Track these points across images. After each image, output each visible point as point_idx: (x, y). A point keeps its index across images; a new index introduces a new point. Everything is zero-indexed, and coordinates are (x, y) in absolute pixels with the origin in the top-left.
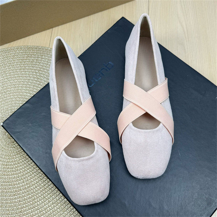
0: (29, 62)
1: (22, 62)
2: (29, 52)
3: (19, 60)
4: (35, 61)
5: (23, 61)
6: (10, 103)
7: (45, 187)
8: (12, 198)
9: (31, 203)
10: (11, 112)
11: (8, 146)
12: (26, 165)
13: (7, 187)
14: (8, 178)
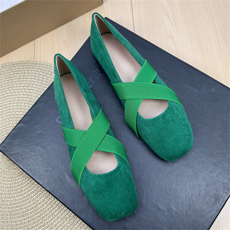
0: (16, 79)
1: (9, 80)
2: (15, 69)
3: (6, 78)
4: (22, 77)
5: (10, 79)
6: (4, 124)
7: (52, 204)
8: (21, 219)
9: (41, 221)
10: (6, 133)
11: (9, 168)
12: (30, 185)
13: (15, 209)
14: (14, 200)
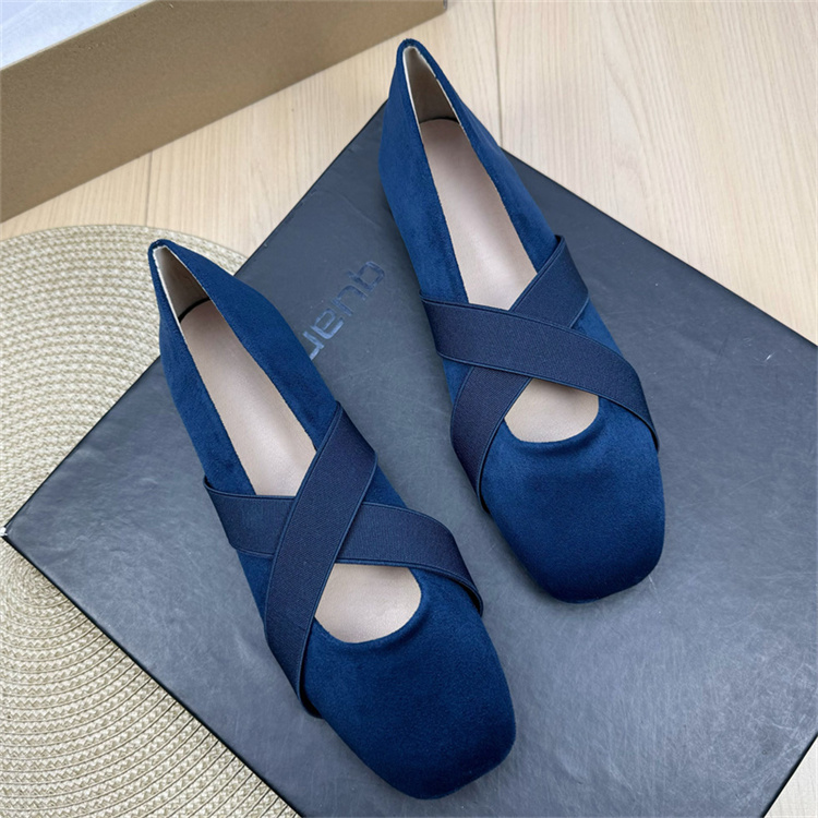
0: (80, 286)
1: (54, 290)
2: (76, 250)
3: (43, 282)
4: (100, 281)
5: (56, 286)
6: (26, 445)
7: (183, 735)
8: (71, 784)
9: (141, 796)
10: (34, 478)
11: (37, 601)
12: (109, 664)
13: (49, 749)
14: (50, 717)
